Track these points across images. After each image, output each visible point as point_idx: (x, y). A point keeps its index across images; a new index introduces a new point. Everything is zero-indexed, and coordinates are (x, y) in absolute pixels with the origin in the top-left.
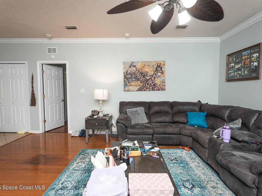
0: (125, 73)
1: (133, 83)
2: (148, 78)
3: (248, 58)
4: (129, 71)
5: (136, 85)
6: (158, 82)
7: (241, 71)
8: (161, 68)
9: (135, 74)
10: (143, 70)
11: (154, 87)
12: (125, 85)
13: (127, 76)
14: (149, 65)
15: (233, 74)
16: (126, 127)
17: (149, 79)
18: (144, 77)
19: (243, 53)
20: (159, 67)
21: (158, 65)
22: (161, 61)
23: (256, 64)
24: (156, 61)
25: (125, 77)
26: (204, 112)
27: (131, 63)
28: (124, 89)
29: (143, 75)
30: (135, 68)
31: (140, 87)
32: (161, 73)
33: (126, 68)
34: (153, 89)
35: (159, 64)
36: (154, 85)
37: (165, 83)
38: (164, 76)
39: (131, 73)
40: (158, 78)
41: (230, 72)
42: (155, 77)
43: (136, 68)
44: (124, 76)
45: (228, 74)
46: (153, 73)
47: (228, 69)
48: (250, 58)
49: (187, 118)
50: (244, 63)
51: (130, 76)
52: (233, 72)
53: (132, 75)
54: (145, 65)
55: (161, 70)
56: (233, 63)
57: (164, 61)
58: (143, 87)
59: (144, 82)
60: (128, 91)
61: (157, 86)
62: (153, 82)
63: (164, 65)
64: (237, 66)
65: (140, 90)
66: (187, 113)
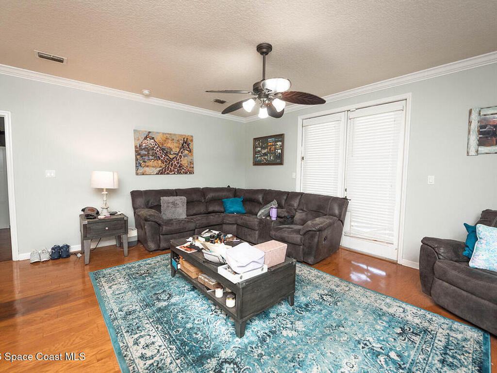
0: (138, 146)
1: (151, 163)
2: (171, 156)
3: (273, 145)
4: (144, 145)
5: (155, 165)
6: (185, 162)
7: (267, 156)
8: (188, 145)
9: (153, 149)
10: (165, 145)
11: (181, 170)
12: (138, 165)
13: (142, 152)
14: (173, 140)
15: (259, 158)
16: (159, 225)
17: (174, 158)
18: (166, 155)
19: (269, 140)
20: (186, 143)
21: (184, 141)
22: (188, 136)
23: (279, 151)
24: (182, 135)
25: (137, 153)
26: (240, 197)
27: (147, 133)
28: (137, 171)
29: (165, 152)
30: (153, 140)
31: (161, 169)
32: (188, 151)
33: (139, 140)
34: (179, 173)
35: (185, 139)
36: (180, 167)
37: (193, 164)
38: (192, 155)
39: (147, 148)
40: (184, 157)
41: (256, 156)
42: (181, 156)
43: (155, 141)
44: (136, 151)
45: (254, 158)
46: (178, 150)
47: (255, 153)
48: (275, 145)
49: (223, 206)
50: (270, 149)
51: (146, 153)
52: (260, 156)
53: (149, 150)
54: (168, 139)
55: (189, 147)
56: (260, 147)
57: (192, 136)
58: (165, 170)
59: (166, 162)
60: (143, 175)
61: (183, 168)
62: (178, 163)
63: (192, 141)
64: (264, 151)
65: (161, 173)
66: (223, 200)
